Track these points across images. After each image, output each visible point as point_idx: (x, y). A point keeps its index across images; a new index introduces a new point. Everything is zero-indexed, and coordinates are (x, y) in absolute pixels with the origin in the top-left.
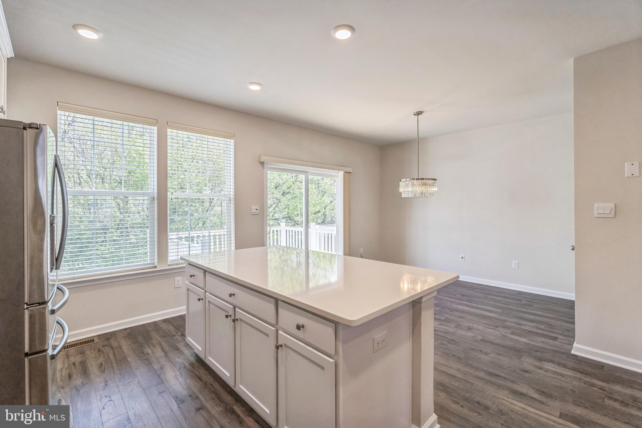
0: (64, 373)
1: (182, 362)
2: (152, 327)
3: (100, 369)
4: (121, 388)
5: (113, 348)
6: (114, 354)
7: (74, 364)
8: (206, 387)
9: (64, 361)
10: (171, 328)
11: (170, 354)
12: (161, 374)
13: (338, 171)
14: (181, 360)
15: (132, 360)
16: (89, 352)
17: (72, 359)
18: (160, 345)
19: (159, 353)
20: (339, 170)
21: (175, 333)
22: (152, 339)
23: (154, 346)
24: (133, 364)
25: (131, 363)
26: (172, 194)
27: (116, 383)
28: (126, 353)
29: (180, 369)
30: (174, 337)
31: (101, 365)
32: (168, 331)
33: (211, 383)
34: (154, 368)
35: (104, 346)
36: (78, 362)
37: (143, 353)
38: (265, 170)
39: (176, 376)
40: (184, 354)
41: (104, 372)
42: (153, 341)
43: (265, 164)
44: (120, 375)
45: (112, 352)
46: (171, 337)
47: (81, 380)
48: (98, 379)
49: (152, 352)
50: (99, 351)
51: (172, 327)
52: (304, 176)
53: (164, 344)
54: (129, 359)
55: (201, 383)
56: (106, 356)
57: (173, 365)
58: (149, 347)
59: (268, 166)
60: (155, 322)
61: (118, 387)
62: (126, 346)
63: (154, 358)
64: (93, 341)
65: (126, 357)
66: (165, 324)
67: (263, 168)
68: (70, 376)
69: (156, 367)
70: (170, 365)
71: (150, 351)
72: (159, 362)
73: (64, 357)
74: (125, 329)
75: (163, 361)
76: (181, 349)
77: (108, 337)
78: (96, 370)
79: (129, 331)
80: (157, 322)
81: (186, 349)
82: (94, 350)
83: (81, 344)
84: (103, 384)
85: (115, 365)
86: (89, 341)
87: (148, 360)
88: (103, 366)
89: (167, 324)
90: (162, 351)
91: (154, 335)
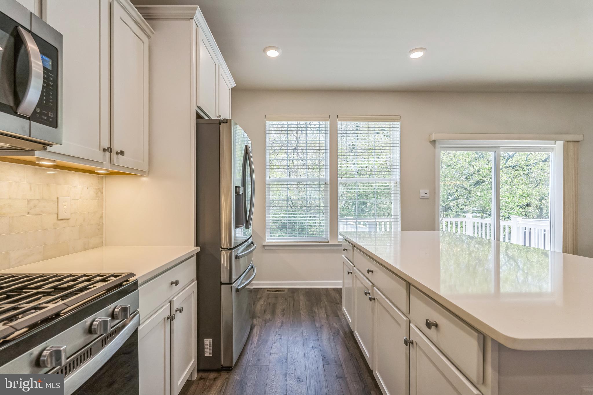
0: (262, 308)
1: (337, 328)
2: (324, 292)
3: (282, 313)
4: (290, 332)
5: (294, 300)
6: (294, 305)
7: (270, 303)
8: (351, 359)
9: (265, 300)
10: (337, 297)
11: (330, 318)
12: (319, 332)
13: (553, 141)
14: (337, 326)
15: (303, 313)
16: (280, 298)
17: (270, 300)
18: (326, 308)
19: (323, 314)
20: (556, 139)
21: (340, 302)
22: (321, 301)
23: (321, 308)
24: (303, 316)
25: (302, 315)
26: (342, 179)
27: (288, 327)
28: (301, 306)
29: (334, 334)
30: (337, 305)
31: (284, 310)
32: (335, 298)
33: (357, 358)
34: (316, 325)
35: (289, 297)
36: (272, 303)
37: (312, 310)
38: (437, 150)
39: (329, 338)
40: (341, 322)
41: (284, 316)
42: (321, 303)
43: (437, 143)
44: (292, 322)
45: (293, 302)
46: (335, 304)
47: (269, 316)
48: (279, 319)
49: (318, 312)
50: (286, 299)
51: (339, 296)
52: (493, 152)
53: (328, 308)
54: (301, 312)
55: (348, 353)
56: (289, 304)
57: (330, 329)
58: (317, 307)
59: (440, 145)
60: (327, 289)
61: (288, 330)
62: (302, 300)
63: (318, 318)
64: (284, 291)
65: (300, 310)
66: (334, 292)
67: (434, 147)
68: (265, 312)
69: (317, 325)
70: (328, 327)
71: (317, 311)
72: (320, 322)
73: (266, 297)
74: (306, 288)
75: (324, 322)
76: (340, 317)
77: (294, 291)
78: (280, 313)
79: (308, 290)
80: (329, 289)
81: (344, 318)
82: (283, 298)
83: (278, 291)
84: (280, 324)
85: (292, 313)
86: (282, 290)
87: (313, 317)
88: (285, 311)
89: (336, 292)
90: (325, 314)
91: (324, 298)
